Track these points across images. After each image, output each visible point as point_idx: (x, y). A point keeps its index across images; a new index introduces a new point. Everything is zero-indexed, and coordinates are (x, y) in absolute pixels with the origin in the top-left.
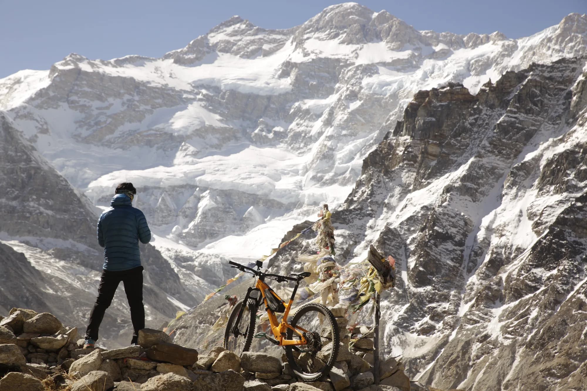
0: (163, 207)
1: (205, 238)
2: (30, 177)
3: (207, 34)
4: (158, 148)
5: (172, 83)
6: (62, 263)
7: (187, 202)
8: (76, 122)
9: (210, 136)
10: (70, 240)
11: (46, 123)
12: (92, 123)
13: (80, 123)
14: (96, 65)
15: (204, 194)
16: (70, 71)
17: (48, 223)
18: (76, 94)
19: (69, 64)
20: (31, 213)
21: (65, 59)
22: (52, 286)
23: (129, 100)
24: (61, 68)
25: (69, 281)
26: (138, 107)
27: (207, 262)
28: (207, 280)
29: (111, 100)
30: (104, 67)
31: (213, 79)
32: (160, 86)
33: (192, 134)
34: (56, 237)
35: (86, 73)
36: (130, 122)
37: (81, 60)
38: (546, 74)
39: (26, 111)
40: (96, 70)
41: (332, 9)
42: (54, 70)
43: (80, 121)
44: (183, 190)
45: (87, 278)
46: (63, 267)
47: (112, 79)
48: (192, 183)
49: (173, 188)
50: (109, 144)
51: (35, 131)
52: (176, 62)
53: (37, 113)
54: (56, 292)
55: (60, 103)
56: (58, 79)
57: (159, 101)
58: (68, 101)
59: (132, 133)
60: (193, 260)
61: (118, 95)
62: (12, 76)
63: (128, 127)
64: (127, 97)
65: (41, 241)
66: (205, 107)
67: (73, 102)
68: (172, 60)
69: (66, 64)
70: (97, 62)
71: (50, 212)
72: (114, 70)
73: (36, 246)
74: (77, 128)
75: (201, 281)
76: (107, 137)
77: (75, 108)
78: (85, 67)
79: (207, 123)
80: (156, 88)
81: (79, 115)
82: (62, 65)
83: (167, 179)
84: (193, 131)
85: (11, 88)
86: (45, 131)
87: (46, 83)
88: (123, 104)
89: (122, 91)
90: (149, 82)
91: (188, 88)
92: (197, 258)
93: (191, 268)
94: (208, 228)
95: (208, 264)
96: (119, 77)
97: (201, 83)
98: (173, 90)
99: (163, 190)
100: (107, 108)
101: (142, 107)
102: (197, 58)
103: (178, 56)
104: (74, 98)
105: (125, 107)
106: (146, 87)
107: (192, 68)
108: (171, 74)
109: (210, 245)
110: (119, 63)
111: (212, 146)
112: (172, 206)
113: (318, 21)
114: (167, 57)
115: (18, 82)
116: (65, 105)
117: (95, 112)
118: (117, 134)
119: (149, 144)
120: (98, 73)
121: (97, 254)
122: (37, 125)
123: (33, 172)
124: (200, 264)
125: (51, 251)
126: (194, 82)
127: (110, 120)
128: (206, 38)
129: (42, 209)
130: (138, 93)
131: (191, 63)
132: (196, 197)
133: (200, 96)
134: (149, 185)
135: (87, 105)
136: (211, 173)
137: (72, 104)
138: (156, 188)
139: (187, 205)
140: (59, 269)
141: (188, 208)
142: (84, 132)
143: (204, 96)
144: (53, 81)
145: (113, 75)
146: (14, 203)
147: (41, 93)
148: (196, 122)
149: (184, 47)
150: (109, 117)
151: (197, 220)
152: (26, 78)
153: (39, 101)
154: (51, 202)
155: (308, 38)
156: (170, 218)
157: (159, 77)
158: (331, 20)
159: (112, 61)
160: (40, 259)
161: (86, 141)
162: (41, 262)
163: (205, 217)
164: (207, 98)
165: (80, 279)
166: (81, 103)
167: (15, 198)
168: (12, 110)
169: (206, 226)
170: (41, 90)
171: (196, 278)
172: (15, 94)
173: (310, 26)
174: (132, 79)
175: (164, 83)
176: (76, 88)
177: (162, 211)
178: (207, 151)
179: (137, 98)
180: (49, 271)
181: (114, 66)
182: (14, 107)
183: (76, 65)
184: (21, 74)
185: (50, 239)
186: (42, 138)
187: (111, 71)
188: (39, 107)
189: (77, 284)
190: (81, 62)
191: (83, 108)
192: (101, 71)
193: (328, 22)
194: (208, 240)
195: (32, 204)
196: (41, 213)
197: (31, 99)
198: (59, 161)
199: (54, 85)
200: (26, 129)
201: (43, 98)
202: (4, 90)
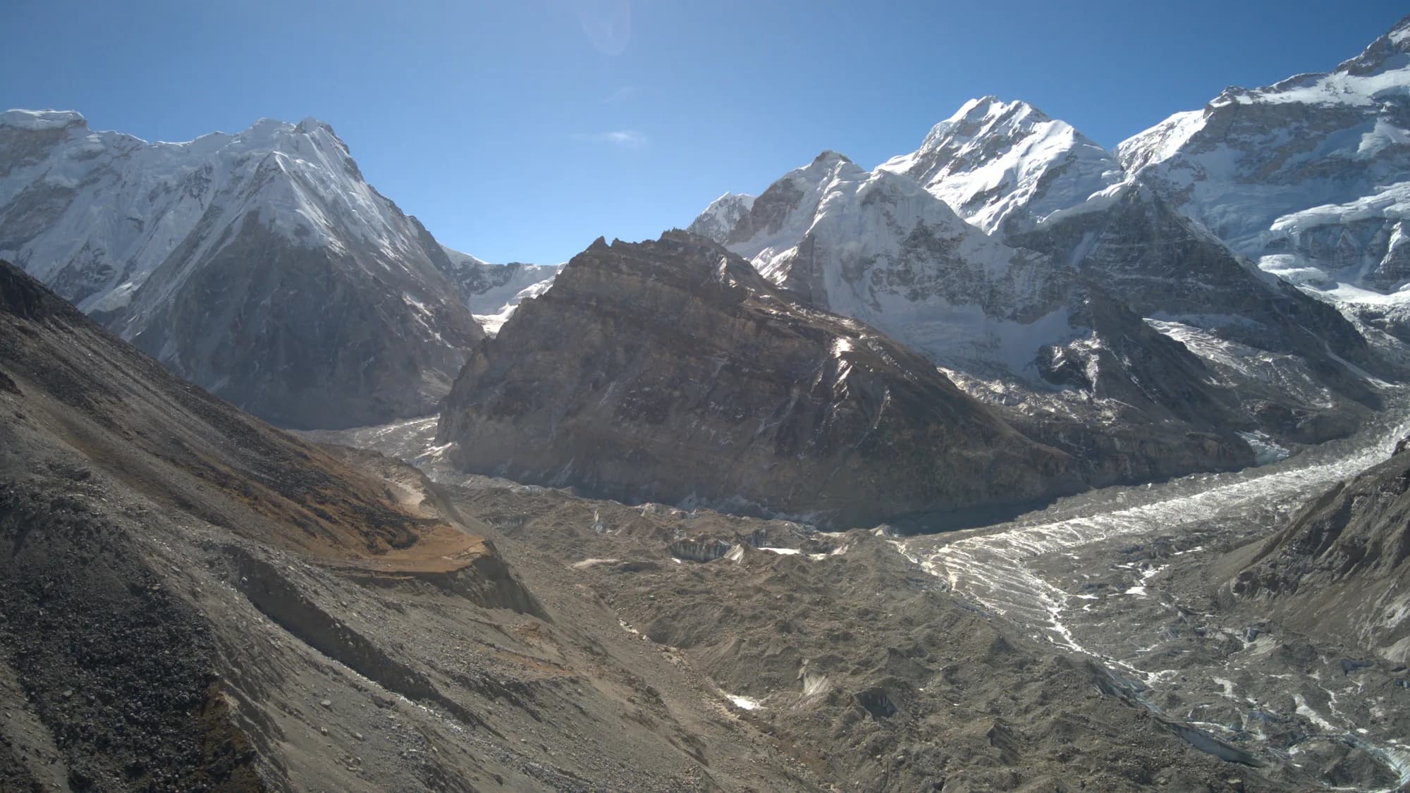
0: (1343, 246)
1: (1399, 278)
2: (1186, 251)
3: (1388, 34)
4: (1334, 179)
5: (1347, 100)
6: (1226, 344)
7: (1373, 237)
8: (1236, 162)
9: (1398, 156)
10: (1235, 315)
11: (1203, 169)
12: (1255, 161)
13: (1240, 162)
14: (1256, 94)
15: (1395, 227)
16: (1227, 107)
17: (1208, 298)
18: (1235, 130)
19: (1226, 100)
20: (1189, 290)
21: (1221, 94)
22: (1215, 375)
23: (1296, 128)
24: (1216, 105)
25: (1234, 366)
26: (1308, 134)
27: (1400, 317)
28: (1401, 339)
29: (1275, 131)
30: (1265, 95)
31: (1399, 87)
32: (1333, 105)
33: (1376, 157)
34: (1218, 312)
35: (1245, 106)
36: (1300, 153)
37: (1239, 93)
39: (1180, 161)
40: (1257, 100)
42: (1209, 108)
43: (1241, 160)
44: (1367, 224)
45: (1254, 360)
46: (1227, 348)
47: (1275, 108)
48: (1379, 215)
49: (1356, 223)
50: (1275, 181)
51: (1191, 180)
52: (1350, 73)
53: (1193, 160)
54: (1221, 382)
55: (1217, 144)
56: (1214, 118)
57: (1333, 123)
58: (1226, 140)
59: (1302, 165)
60: (1384, 317)
61: (1283, 124)
62: (1165, 122)
63: (1298, 158)
64: (1294, 125)
65: (1202, 318)
66: (1390, 122)
67: (1232, 140)
68: (1347, 72)
69: (1223, 100)
70: (1258, 90)
71: (1210, 287)
72: (1278, 96)
73: (1197, 326)
74: (1237, 169)
75: (1394, 339)
76: (1273, 174)
77: (1234, 147)
78: (1244, 100)
79: (1394, 141)
80: (1329, 109)
81: (1239, 154)
82: (1218, 102)
83: (1347, 214)
84: (1378, 153)
85: (1164, 135)
86: (1202, 178)
87: (1201, 125)
88: (1290, 134)
89: (1288, 119)
90: (1319, 104)
91: (1368, 102)
92: (1388, 313)
93: (1381, 325)
94: (1401, 266)
95: (1402, 320)
96: (1283, 104)
97: (1383, 94)
98: (1350, 107)
99: (1344, 227)
100: (1271, 141)
101: (1313, 134)
102: (1376, 65)
103: (1354, 66)
104: (1234, 136)
105: (1293, 137)
106: (1317, 110)
107: (1375, 77)
108: (1346, 89)
109: (1405, 286)
110: (1283, 87)
111: (1402, 168)
112: (1355, 244)
114: (1341, 69)
115: (1171, 127)
116: (1223, 145)
117: (1257, 148)
118: (1284, 168)
119: (1324, 174)
120: (1259, 103)
121: (1265, 329)
122: (1193, 172)
123: (1189, 246)
124: (1392, 320)
125: (1213, 330)
126: (1374, 94)
127: (1275, 154)
128: (1386, 38)
129: (1201, 284)
130: (1307, 119)
131: (1371, 72)
132: (1384, 231)
133: (1383, 110)
134: (1325, 222)
135: (1248, 140)
136: (1401, 201)
137: (1232, 143)
138: (1333, 225)
139: (1374, 242)
140: (1223, 352)
141: (1375, 245)
142: (1246, 172)
143: (1388, 108)
144: (1209, 122)
145: (1277, 103)
146: (1171, 281)
147: (1196, 137)
148: (1380, 142)
149: (1359, 54)
150: (1274, 150)
151: (1387, 258)
152: (1179, 121)
153: (1194, 146)
154: (1210, 276)
156: (1353, 259)
157: (1331, 95)
159: (1275, 85)
160: (1202, 340)
161: (1250, 181)
162: (1203, 344)
163: (1397, 255)
164: (1391, 111)
165: (1246, 362)
166: (1241, 140)
167: (1171, 276)
168: (1166, 161)
169: (1399, 264)
170: (1196, 134)
171: (1388, 337)
172: (1168, 141)
174: (1299, 104)
175: (1336, 100)
176: (1234, 124)
177: (1342, 251)
178: (1396, 175)
179: (1306, 124)
180: (1212, 357)
181: (1277, 92)
182: (1168, 157)
183: (1233, 99)
184: (1173, 118)
185: (1212, 316)
186: (1199, 185)
187: (1273, 98)
188: (1195, 152)
189: (1244, 370)
190: (1240, 95)
191: (1243, 145)
192: (1262, 100)
194: (1402, 281)
195: (1189, 280)
196: (1200, 289)
197: (1185, 146)
198: (1219, 208)
199: (1210, 125)
200: (1181, 179)
201: (1198, 142)
202: (1157, 139)
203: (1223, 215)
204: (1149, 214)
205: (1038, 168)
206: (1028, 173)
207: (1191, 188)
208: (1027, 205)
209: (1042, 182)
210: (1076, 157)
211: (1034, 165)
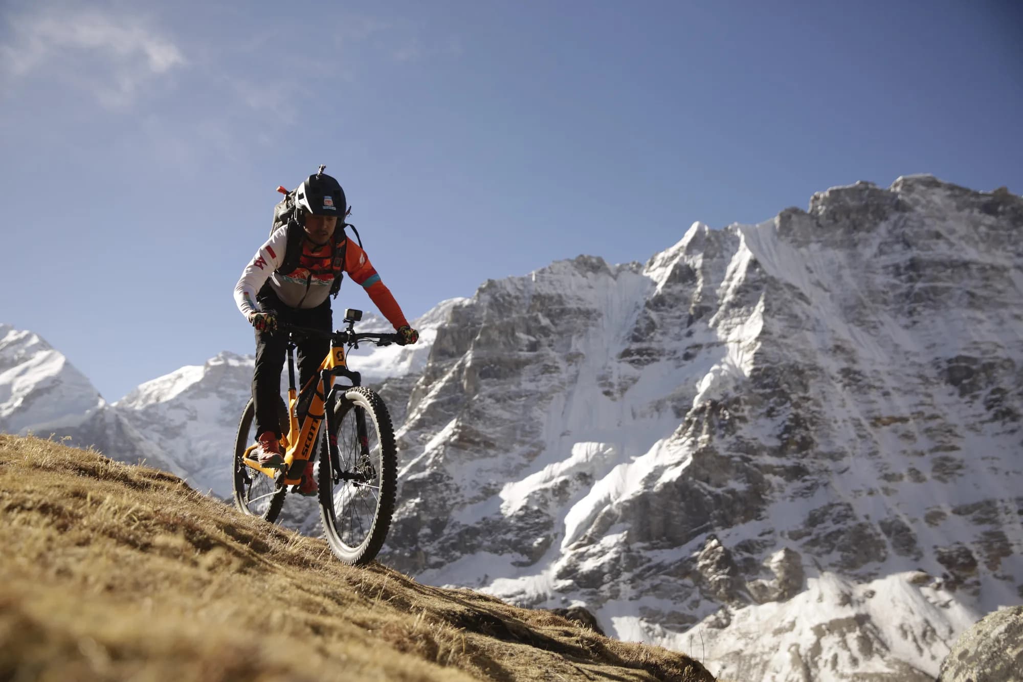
8: (222, 409)
11: (195, 411)
12: (236, 409)
13: (226, 410)
14: (243, 359)
16: (220, 366)
18: (224, 384)
19: (220, 360)
21: (217, 356)
24: (213, 363)
30: (249, 361)
35: (233, 367)
37: (230, 356)
38: (398, 385)
39: (178, 402)
40: (242, 363)
41: (444, 304)
42: (207, 365)
43: (226, 408)
51: (184, 419)
53: (188, 403)
55: (210, 393)
56: (209, 374)
58: (217, 391)
62: (177, 372)
67: (221, 392)
69: (218, 360)
70: (244, 356)
74: (222, 414)
77: (221, 397)
78: (233, 362)
81: (225, 402)
82: (214, 361)
85: (174, 381)
86: (193, 418)
87: (200, 377)
104: (222, 388)
113: (433, 315)
115: (180, 376)
116: (214, 395)
117: (239, 399)
120: (244, 366)
122: (187, 412)
135: (233, 393)
137: (221, 394)
142: (228, 417)
144: (206, 375)
147: (194, 387)
152: (187, 372)
153: (191, 393)
155: (424, 329)
158: (443, 313)
161: (230, 424)
166: (228, 392)
168: (166, 402)
170: (195, 384)
172: (175, 386)
173: (426, 318)
176: (224, 380)
182: (169, 399)
183: (226, 360)
184: (183, 369)
186: (191, 425)
188: (191, 398)
190: (230, 358)
191: (229, 397)
192: (246, 364)
193: (440, 315)
197: (185, 391)
198: (203, 443)
199: (206, 378)
200: (177, 417)
201: (196, 390)
202: (169, 385)
203: (206, 448)
204: (109, 432)
205: (27, 387)
206: (18, 391)
207: (183, 426)
208: (9, 416)
209: (27, 399)
210: (61, 382)
211: (24, 385)
